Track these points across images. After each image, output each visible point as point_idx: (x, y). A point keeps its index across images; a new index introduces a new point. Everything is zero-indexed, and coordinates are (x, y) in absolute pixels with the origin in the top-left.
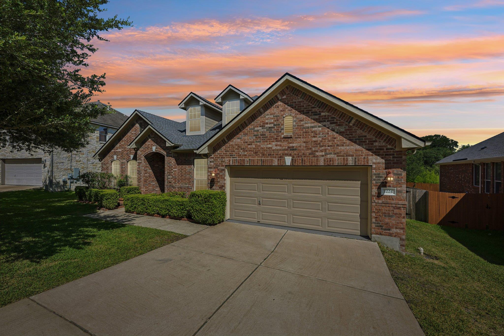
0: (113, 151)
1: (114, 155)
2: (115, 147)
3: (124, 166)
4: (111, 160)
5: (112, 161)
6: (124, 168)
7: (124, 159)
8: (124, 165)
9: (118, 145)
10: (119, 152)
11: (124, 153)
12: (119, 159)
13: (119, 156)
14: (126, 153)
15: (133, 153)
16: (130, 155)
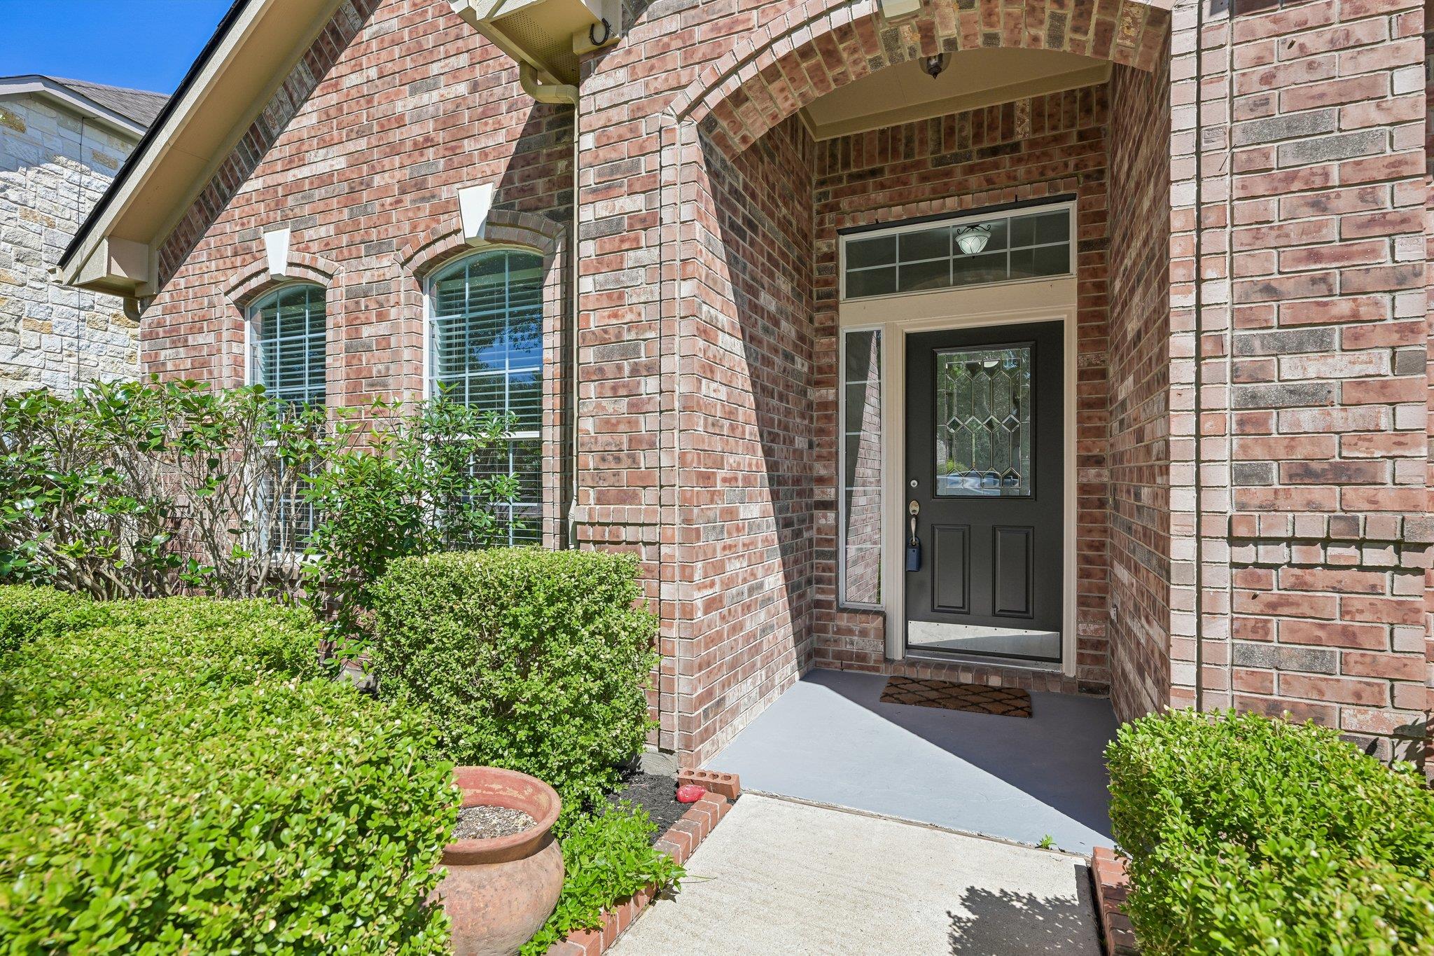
0: (252, 185)
1: (268, 225)
2: (272, 140)
3: (383, 329)
4: (234, 280)
5: (241, 291)
6: (384, 342)
7: (378, 248)
8: (381, 317)
9: (307, 119)
10: (324, 180)
11: (377, 181)
12: (321, 263)
13: (323, 231)
14: (398, 175)
15: (484, 154)
16: (445, 193)
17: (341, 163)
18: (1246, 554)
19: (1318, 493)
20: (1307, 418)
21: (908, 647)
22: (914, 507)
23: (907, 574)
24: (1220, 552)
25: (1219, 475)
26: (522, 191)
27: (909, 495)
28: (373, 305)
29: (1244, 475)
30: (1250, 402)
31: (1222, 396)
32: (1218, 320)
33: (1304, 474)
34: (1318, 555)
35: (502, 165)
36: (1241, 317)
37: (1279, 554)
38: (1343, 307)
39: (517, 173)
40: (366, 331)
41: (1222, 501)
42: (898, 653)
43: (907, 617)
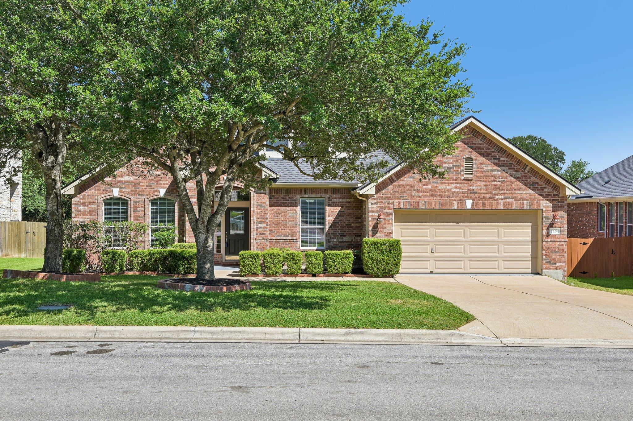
1: (113, 187)
3: (142, 208)
4: (103, 196)
7: (141, 195)
10: (128, 181)
11: (141, 184)
12: (127, 196)
13: (128, 190)
14: (146, 184)
15: (164, 184)
16: (156, 189)
17: (133, 180)
18: (257, 241)
19: (262, 236)
20: (261, 229)
21: (225, 260)
22: (227, 236)
23: (225, 247)
24: (255, 241)
25: (255, 234)
26: (171, 191)
27: (226, 234)
28: (140, 205)
29: (257, 234)
30: (257, 228)
31: (255, 227)
32: (255, 221)
33: (261, 234)
34: (262, 241)
35: (168, 186)
36: (256, 221)
37: (259, 241)
38: (263, 220)
39: (170, 188)
40: (138, 209)
41: (255, 237)
42: (224, 261)
43: (226, 255)
